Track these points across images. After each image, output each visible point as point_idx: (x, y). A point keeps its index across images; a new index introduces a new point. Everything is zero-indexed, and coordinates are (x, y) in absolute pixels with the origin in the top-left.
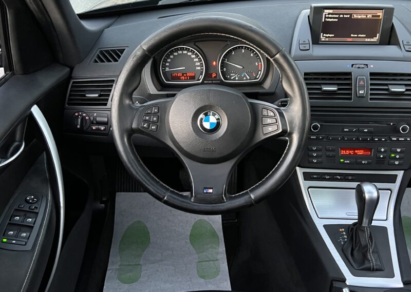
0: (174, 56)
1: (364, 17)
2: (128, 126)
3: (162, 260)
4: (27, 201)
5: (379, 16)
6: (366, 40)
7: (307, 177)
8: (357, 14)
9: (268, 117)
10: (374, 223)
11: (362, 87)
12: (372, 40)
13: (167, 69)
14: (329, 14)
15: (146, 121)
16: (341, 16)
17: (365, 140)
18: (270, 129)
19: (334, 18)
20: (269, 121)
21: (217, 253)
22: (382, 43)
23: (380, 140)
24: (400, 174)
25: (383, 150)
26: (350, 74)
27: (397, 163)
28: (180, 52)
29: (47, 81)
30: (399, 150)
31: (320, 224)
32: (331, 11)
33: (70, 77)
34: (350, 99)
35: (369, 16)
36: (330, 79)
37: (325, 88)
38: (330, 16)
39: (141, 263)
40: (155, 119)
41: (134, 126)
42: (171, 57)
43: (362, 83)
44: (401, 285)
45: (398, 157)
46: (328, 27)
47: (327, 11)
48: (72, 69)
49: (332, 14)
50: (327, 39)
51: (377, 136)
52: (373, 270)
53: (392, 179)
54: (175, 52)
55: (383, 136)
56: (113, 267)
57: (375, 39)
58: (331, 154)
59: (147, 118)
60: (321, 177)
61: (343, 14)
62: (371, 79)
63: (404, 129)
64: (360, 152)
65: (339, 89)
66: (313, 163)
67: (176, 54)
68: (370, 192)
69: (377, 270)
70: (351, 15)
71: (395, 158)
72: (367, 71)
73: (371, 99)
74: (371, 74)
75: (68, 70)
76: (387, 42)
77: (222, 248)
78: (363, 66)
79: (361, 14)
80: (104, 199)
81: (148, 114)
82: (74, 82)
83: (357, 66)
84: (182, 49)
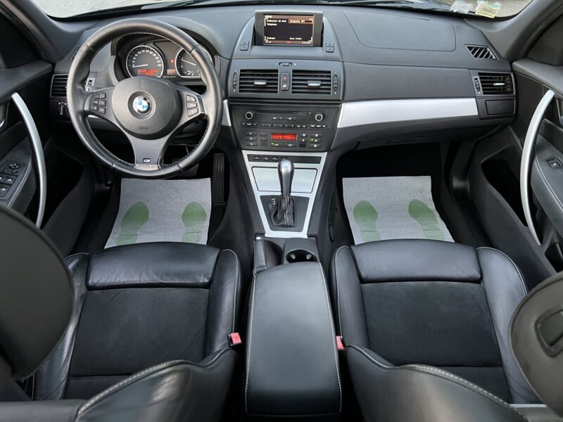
0: (139, 54)
1: (298, 22)
2: (80, 108)
3: (155, 232)
4: (11, 168)
5: (311, 21)
6: (303, 43)
7: (251, 158)
8: (292, 19)
9: (191, 102)
10: (292, 194)
11: (285, 82)
12: (307, 43)
13: (134, 66)
14: (269, 19)
15: (95, 105)
16: (280, 21)
17: (290, 127)
18: (193, 112)
19: (274, 23)
20: (192, 105)
21: (202, 227)
22: (315, 45)
23: (301, 127)
24: (324, 156)
25: (304, 135)
26: (277, 71)
27: (315, 146)
28: (144, 51)
29: (28, 74)
30: (317, 135)
31: (258, 195)
32: (270, 17)
33: (53, 72)
34: (276, 92)
35: (303, 21)
36: (264, 75)
37: (257, 83)
38: (270, 21)
39: (138, 233)
40: (103, 103)
41: (86, 108)
42: (136, 55)
43: (285, 78)
44: (306, 237)
45: (316, 141)
46: (269, 31)
47: (267, 17)
48: (54, 65)
49: (272, 19)
50: (270, 42)
51: (299, 124)
52: (287, 226)
53: (317, 160)
54: (139, 51)
55: (304, 124)
56: (115, 236)
57: (309, 42)
58: (264, 139)
59: (96, 102)
60: (261, 159)
61: (281, 20)
62: (293, 76)
63: (319, 118)
64: (288, 137)
65: (267, 84)
66: (250, 146)
67: (139, 53)
68: (286, 167)
69: (290, 226)
70: (287, 20)
71: (314, 143)
72: (291, 69)
73: (293, 92)
74: (294, 71)
75: (49, 66)
76: (320, 44)
77: (207, 223)
78: (287, 64)
79: (295, 19)
80: (109, 182)
81: (96, 99)
82: (55, 77)
83: (283, 64)
84: (144, 48)
